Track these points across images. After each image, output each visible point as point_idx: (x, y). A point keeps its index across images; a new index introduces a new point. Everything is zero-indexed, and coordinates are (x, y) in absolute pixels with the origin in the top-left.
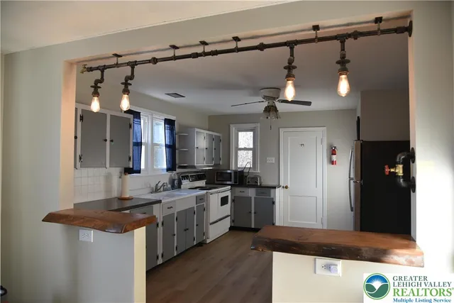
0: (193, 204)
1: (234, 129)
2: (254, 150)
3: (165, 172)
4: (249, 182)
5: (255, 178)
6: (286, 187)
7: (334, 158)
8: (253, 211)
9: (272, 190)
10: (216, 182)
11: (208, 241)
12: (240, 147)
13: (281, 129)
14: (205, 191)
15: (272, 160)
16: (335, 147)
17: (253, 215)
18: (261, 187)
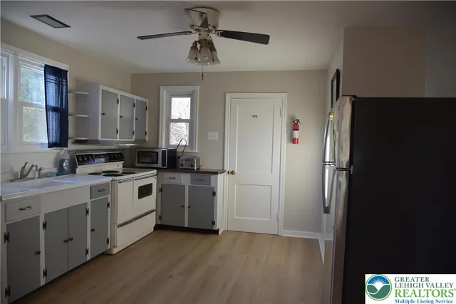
0: (85, 198)
1: (165, 92)
2: (191, 122)
3: (47, 149)
4: (182, 165)
5: (190, 161)
6: (233, 173)
7: (296, 134)
8: (186, 205)
9: (213, 177)
10: (137, 165)
11: (115, 251)
12: (173, 118)
13: (227, 94)
14: (110, 179)
15: (214, 136)
16: (298, 121)
17: (187, 210)
18: (199, 171)
